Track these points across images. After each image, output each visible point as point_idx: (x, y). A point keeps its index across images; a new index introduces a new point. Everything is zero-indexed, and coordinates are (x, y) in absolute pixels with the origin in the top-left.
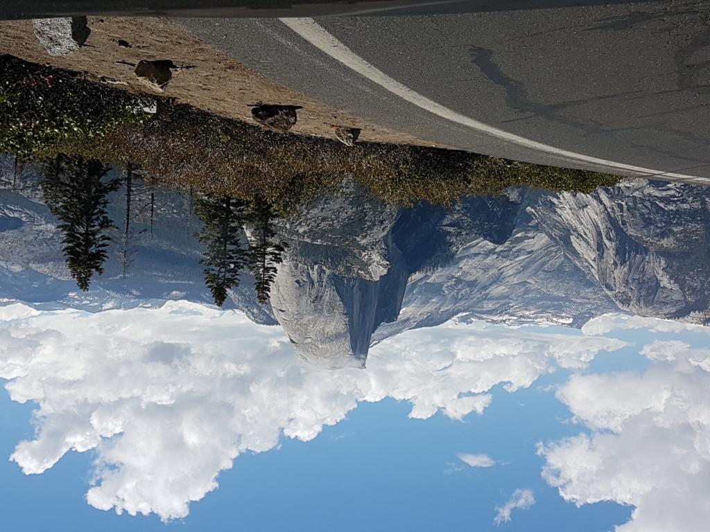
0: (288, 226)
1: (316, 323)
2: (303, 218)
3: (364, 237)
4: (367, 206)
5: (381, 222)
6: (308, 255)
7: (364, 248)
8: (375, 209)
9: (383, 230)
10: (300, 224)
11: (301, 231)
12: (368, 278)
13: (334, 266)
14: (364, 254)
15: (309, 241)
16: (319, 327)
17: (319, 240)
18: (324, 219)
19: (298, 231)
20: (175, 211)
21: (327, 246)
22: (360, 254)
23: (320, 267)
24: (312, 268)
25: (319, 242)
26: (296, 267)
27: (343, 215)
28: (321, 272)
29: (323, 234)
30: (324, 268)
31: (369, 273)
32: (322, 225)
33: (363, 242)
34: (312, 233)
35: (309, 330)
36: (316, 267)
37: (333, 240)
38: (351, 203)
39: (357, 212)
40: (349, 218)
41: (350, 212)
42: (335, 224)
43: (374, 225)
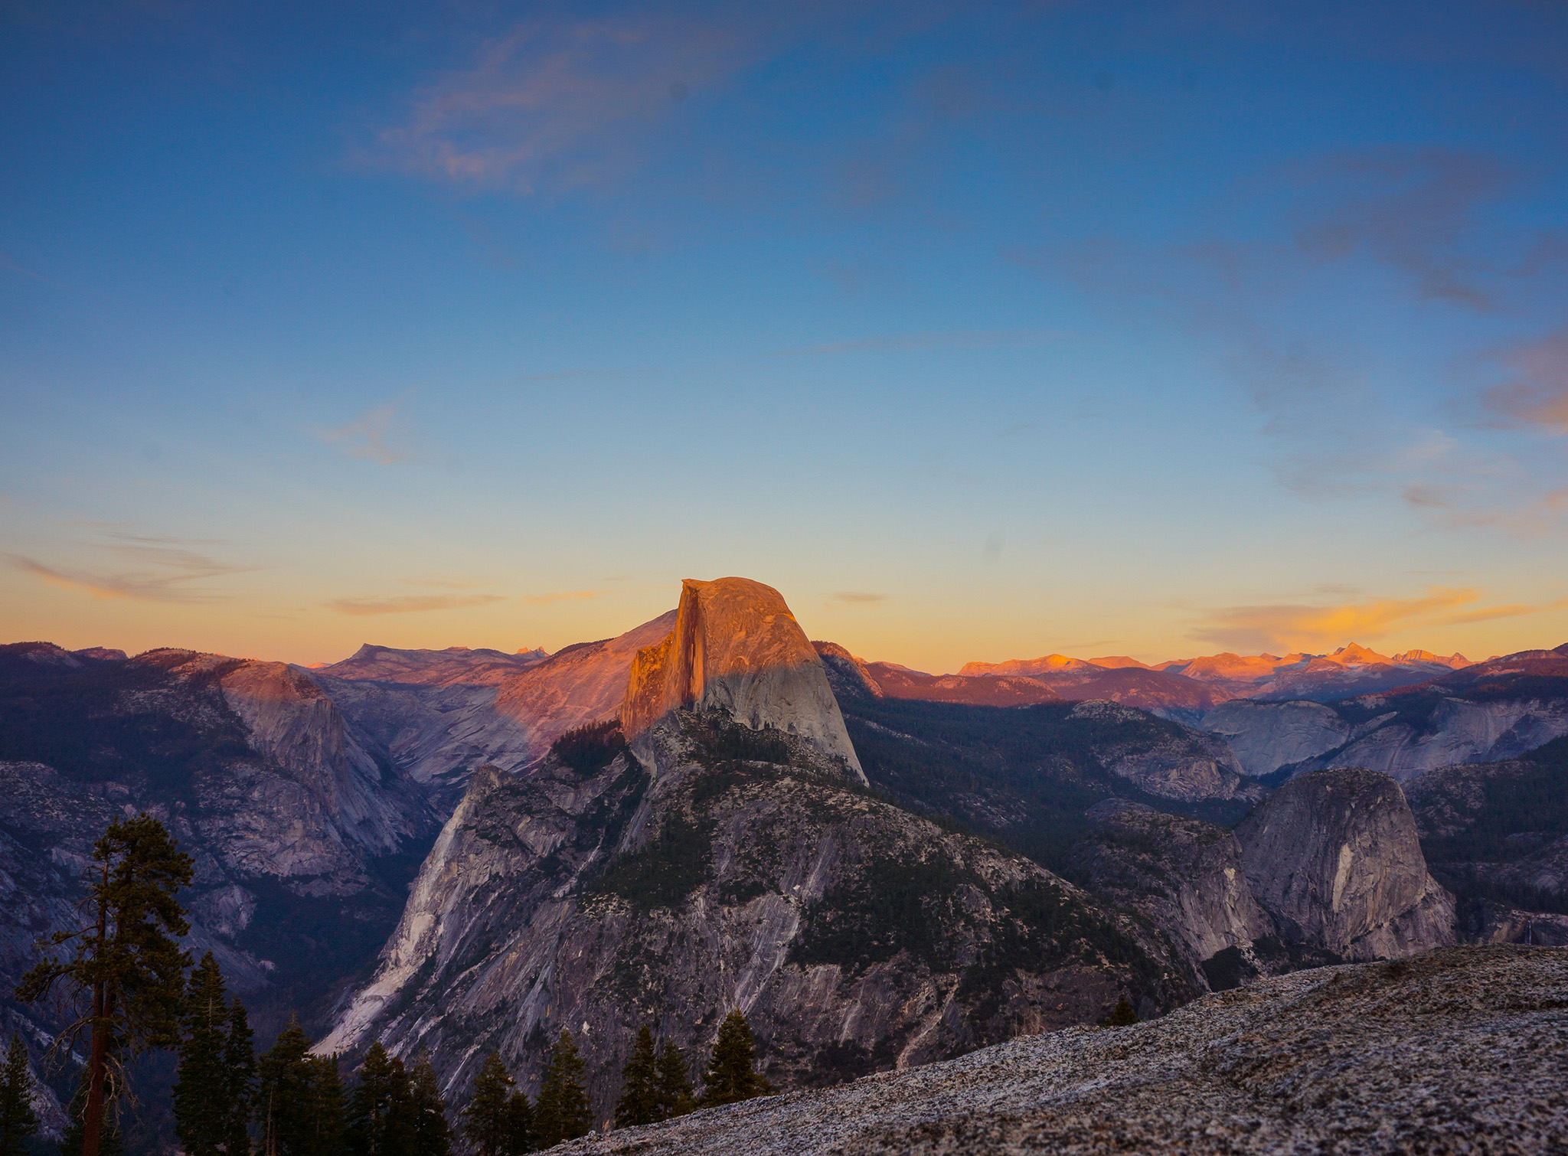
0: (807, 786)
1: (759, 644)
2: (787, 797)
3: (692, 773)
4: (690, 819)
5: (668, 795)
6: (774, 745)
7: (692, 756)
8: (680, 814)
9: (665, 784)
10: (790, 790)
11: (787, 781)
13: (736, 729)
14: (692, 749)
15: (776, 766)
16: (754, 641)
17: (759, 766)
18: (756, 796)
19: (793, 779)
20: (962, 802)
21: (748, 758)
22: (698, 747)
23: (755, 726)
24: (766, 725)
25: (760, 764)
26: (791, 727)
27: (728, 804)
28: (755, 719)
29: (757, 776)
30: (749, 725)
31: (684, 720)
32: (756, 789)
33: (695, 765)
34: (772, 777)
35: (769, 633)
36: (761, 727)
37: (739, 767)
38: (715, 823)
39: (706, 810)
40: (718, 800)
41: (717, 810)
42: (737, 791)
43: (678, 791)
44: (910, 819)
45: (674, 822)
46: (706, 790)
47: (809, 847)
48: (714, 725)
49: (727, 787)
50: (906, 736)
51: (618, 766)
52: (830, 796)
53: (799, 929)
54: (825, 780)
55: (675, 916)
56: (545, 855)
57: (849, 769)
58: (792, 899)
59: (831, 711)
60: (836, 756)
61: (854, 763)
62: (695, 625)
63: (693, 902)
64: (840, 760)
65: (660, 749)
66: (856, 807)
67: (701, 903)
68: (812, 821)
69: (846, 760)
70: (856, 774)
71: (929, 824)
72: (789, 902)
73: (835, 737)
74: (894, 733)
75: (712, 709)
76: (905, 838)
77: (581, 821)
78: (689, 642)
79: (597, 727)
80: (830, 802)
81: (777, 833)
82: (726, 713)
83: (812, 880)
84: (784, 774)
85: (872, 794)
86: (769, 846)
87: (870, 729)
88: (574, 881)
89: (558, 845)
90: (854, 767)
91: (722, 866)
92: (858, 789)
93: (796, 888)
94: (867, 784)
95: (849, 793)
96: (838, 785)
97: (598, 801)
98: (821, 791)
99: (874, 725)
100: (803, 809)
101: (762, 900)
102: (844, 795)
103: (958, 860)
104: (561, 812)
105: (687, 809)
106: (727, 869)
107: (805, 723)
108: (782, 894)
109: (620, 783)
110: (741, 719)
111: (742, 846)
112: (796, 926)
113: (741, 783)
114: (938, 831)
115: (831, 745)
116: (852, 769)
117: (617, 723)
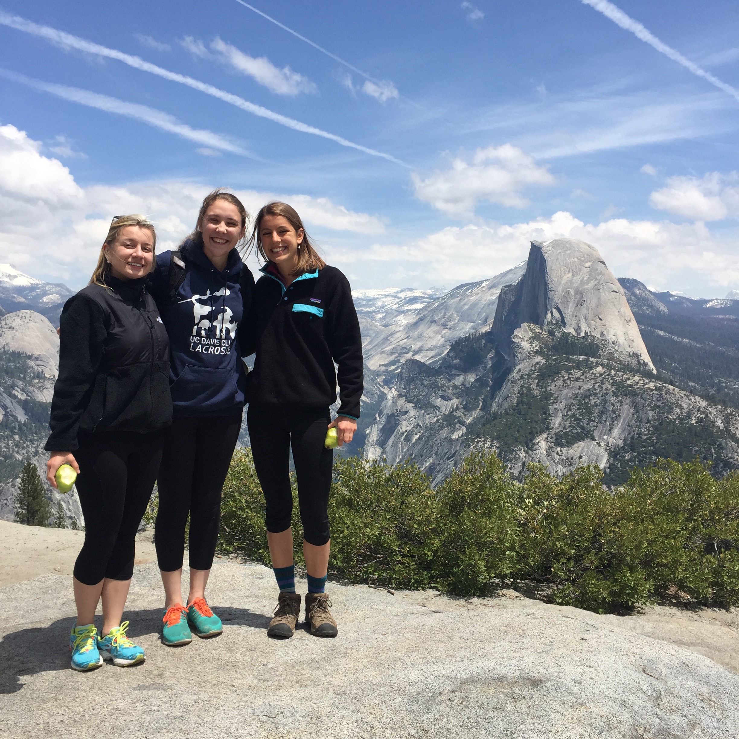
0: (613, 372)
1: (581, 281)
2: (599, 379)
3: (537, 363)
4: (536, 392)
5: (522, 377)
6: (591, 345)
7: (537, 353)
8: (529, 389)
9: (520, 371)
10: (601, 375)
11: (600, 368)
12: (532, 326)
13: (566, 336)
14: (537, 348)
15: (592, 359)
16: (577, 279)
17: (581, 359)
18: (578, 379)
19: (603, 368)
20: (724, 385)
21: (573, 354)
22: (541, 348)
23: (578, 334)
24: (586, 333)
25: (581, 358)
26: (602, 334)
27: (559, 383)
28: (578, 329)
29: (579, 365)
30: (575, 334)
31: (532, 330)
32: (579, 374)
33: (538, 359)
34: (589, 366)
35: (588, 274)
36: (583, 334)
37: (568, 360)
38: (552, 395)
39: (546, 387)
40: (553, 381)
41: (553, 387)
42: (566, 375)
43: (529, 375)
44: (685, 394)
45: (525, 394)
46: (545, 375)
47: (614, 412)
48: (552, 333)
49: (558, 373)
50: (685, 340)
51: (490, 359)
52: (629, 379)
53: (607, 463)
54: (626, 368)
55: (527, 452)
56: (447, 413)
57: (642, 362)
58: (602, 444)
59: (630, 324)
60: (634, 353)
61: (646, 357)
63: (538, 443)
64: (636, 356)
66: (647, 386)
67: (543, 445)
68: (615, 395)
69: (640, 355)
70: (646, 364)
71: (698, 399)
72: (600, 446)
73: (633, 341)
74: (676, 338)
75: (551, 323)
76: (681, 407)
77: (469, 392)
79: (477, 335)
80: (629, 382)
81: (593, 402)
82: (559, 326)
83: (616, 432)
84: (597, 365)
85: (658, 378)
86: (588, 410)
87: (659, 336)
88: (464, 430)
89: (455, 407)
90: (646, 361)
91: (556, 422)
92: (648, 375)
93: (605, 437)
94: (655, 372)
95: (642, 377)
96: (634, 371)
97: (478, 380)
98: (622, 375)
99: (662, 333)
100: (610, 387)
101: (582, 444)
102: (638, 378)
103: (719, 423)
104: (456, 387)
105: (534, 386)
106: (560, 424)
107: (612, 332)
108: (596, 440)
109: (492, 369)
110: (570, 329)
111: (570, 410)
112: (605, 460)
113: (568, 370)
114: (704, 403)
115: (630, 346)
116: (644, 362)
117: (490, 333)
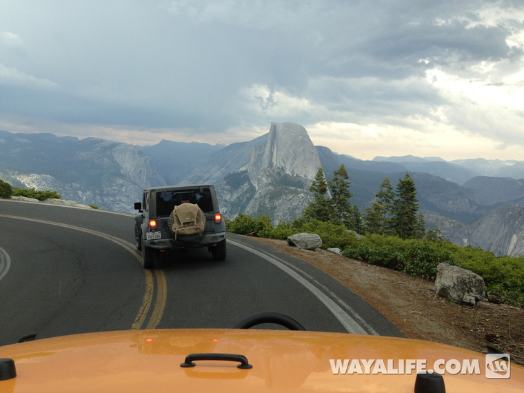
1: (296, 146)
2: (301, 200)
3: (270, 190)
4: (268, 205)
5: (261, 197)
6: (299, 182)
7: (270, 184)
8: (264, 204)
10: (303, 198)
11: (302, 194)
13: (286, 176)
14: (270, 181)
15: (299, 189)
16: (294, 145)
18: (290, 200)
21: (289, 186)
22: (272, 181)
23: (293, 175)
24: (297, 175)
25: (293, 188)
26: (305, 176)
27: (281, 201)
28: (293, 172)
29: (292, 192)
30: (291, 174)
32: (291, 197)
33: (271, 187)
34: (297, 193)
35: (300, 142)
36: (295, 175)
37: (286, 189)
38: (276, 207)
39: (273, 203)
40: (277, 200)
41: (277, 203)
42: (284, 197)
43: (264, 196)
45: (262, 207)
46: (273, 196)
48: (279, 174)
49: (281, 195)
51: (246, 186)
62: (275, 138)
65: (259, 181)
75: (278, 168)
77: (233, 204)
78: (272, 144)
79: (239, 172)
81: (297, 212)
82: (283, 169)
84: (301, 192)
97: (238, 198)
104: (226, 201)
105: (267, 202)
107: (310, 175)
109: (246, 192)
110: (288, 172)
111: (285, 216)
113: (286, 194)
117: (246, 171)
